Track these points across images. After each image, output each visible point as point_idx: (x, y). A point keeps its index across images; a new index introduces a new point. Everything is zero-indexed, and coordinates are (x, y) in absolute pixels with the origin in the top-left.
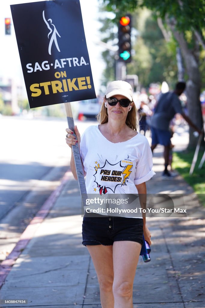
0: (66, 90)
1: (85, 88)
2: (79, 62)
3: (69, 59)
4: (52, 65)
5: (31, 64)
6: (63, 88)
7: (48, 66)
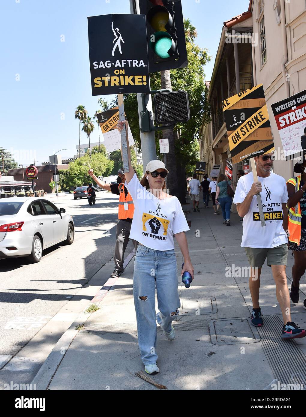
0: (122, 84)
1: (141, 84)
2: (138, 64)
3: (129, 61)
4: (113, 64)
5: (97, 62)
6: (119, 83)
7: (110, 64)
